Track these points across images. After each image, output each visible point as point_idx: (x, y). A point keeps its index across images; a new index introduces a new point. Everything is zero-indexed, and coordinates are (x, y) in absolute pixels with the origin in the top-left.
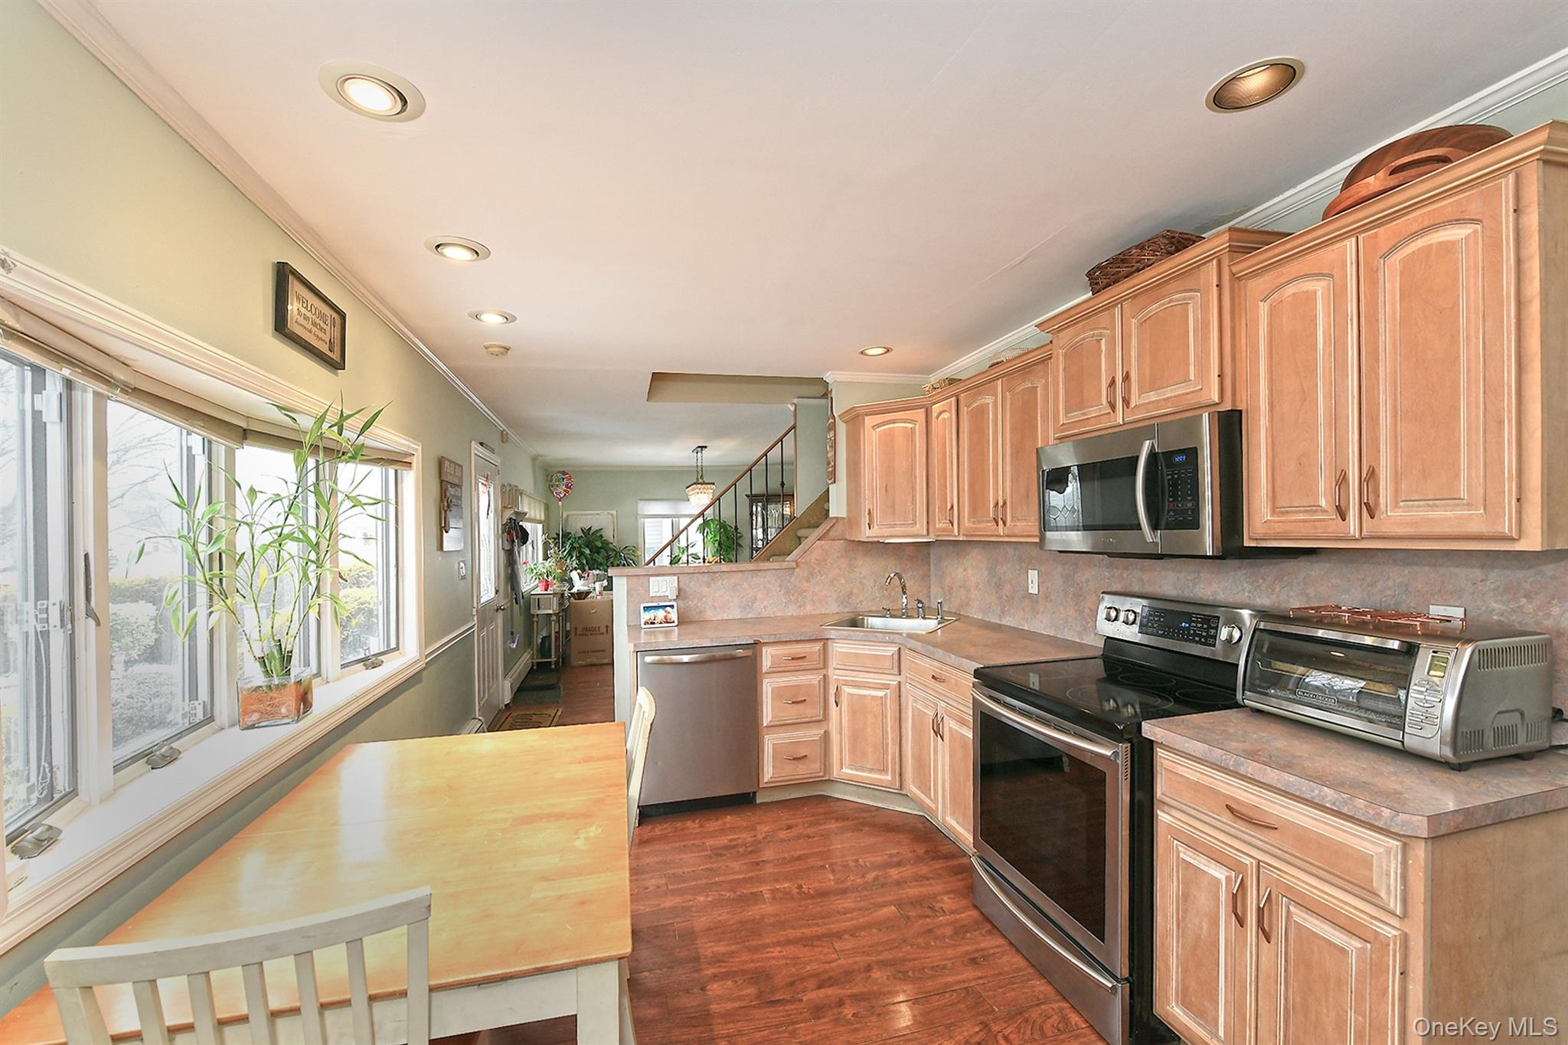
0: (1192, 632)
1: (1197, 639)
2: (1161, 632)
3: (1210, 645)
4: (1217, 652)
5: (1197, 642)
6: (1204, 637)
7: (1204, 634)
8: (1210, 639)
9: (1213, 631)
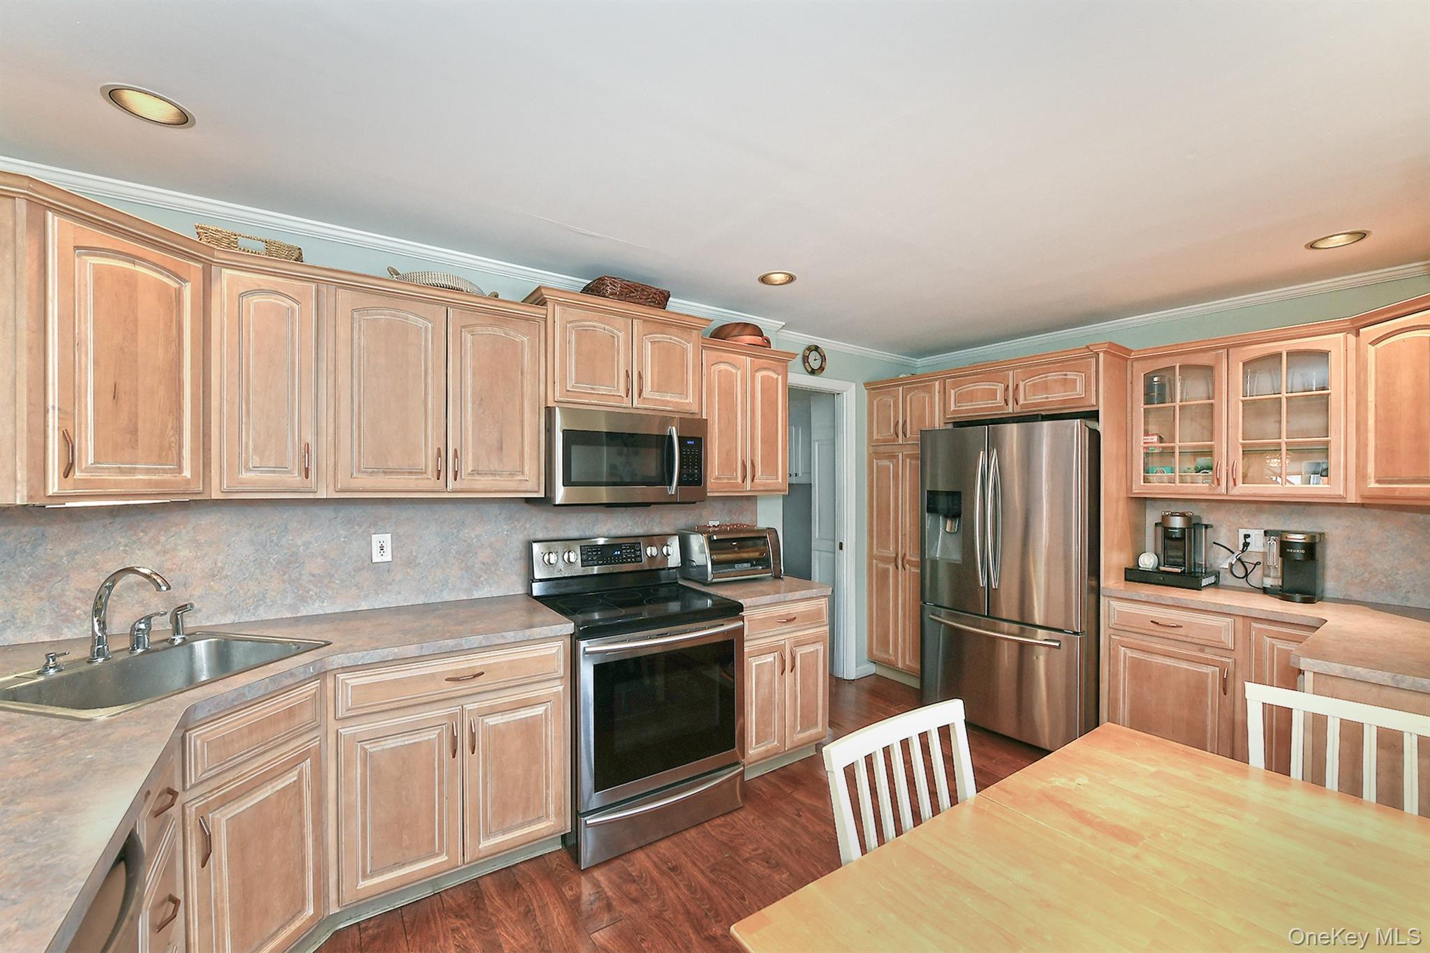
0: (624, 556)
1: (629, 560)
2: (600, 562)
3: (639, 562)
4: (645, 564)
5: (629, 562)
6: (633, 558)
7: (633, 556)
8: (638, 558)
9: (638, 553)
